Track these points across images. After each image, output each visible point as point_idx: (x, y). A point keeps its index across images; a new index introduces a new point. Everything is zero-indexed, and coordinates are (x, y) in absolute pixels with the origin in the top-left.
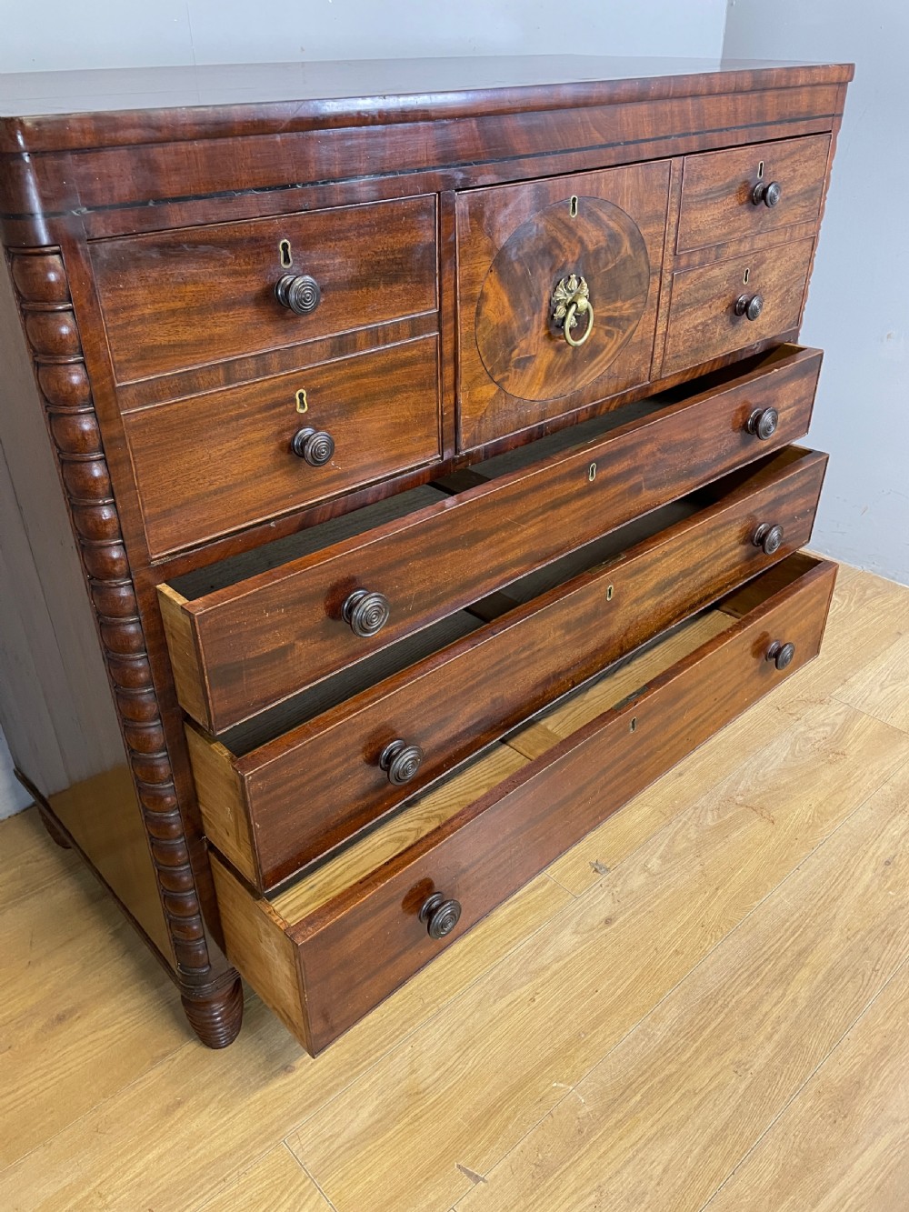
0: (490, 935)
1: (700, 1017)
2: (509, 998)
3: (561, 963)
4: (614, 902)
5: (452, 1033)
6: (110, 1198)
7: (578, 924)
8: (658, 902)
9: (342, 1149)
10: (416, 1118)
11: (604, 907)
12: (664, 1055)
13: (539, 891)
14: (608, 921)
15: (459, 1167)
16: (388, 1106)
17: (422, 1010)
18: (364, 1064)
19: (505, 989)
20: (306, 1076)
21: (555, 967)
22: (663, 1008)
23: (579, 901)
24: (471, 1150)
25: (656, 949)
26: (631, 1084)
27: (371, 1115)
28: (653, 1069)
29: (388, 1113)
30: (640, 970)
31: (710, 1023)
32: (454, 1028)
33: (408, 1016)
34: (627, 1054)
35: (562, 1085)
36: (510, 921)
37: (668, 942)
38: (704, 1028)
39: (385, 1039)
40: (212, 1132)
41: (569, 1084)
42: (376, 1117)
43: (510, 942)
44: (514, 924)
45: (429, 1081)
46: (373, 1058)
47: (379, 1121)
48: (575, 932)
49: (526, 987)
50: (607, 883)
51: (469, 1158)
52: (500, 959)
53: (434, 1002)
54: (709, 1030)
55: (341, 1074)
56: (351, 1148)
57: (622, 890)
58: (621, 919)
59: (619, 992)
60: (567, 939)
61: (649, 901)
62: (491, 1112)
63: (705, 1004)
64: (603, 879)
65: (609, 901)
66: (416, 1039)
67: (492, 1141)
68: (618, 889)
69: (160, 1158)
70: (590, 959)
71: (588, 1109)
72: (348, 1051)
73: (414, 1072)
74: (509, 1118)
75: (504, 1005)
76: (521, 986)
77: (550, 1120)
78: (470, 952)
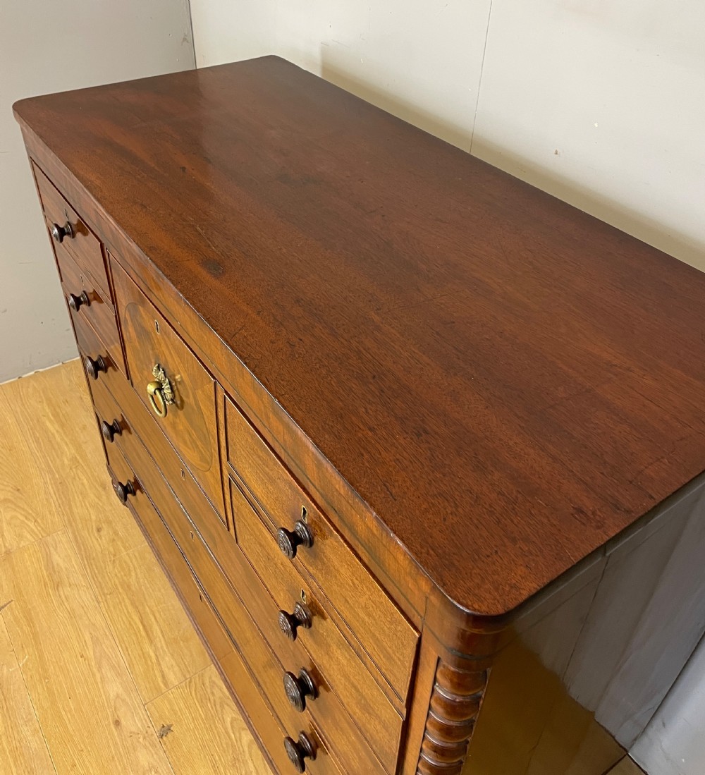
0: (138, 639)
1: (23, 762)
2: (89, 643)
3: (99, 680)
4: (131, 733)
5: (83, 608)
6: (74, 470)
7: (123, 700)
8: (120, 768)
9: (48, 551)
10: (45, 584)
11: (132, 723)
12: (12, 728)
13: (160, 680)
14: (117, 723)
15: (12, 601)
16: (59, 572)
17: (104, 594)
18: (86, 563)
19: (96, 641)
20: (93, 537)
21: (98, 676)
22: (40, 738)
23: (142, 707)
24: (16, 607)
25: (82, 750)
26: (5, 701)
27: (58, 565)
28: (7, 717)
29: (54, 571)
30: (73, 733)
31: (16, 767)
32: (85, 609)
33: (103, 585)
34: (23, 704)
35: (25, 660)
36: (143, 654)
37: (84, 762)
38: (15, 762)
39: (95, 573)
40: (84, 502)
41: (23, 665)
42: (56, 566)
43: (127, 650)
44: (140, 656)
45: (62, 593)
46: (87, 567)
47: (53, 567)
48: (118, 696)
49: (92, 653)
50: (149, 731)
51: (14, 606)
52: (117, 642)
53: (106, 601)
54: (12, 764)
55: (85, 552)
56: (47, 555)
57: (139, 742)
58: (116, 734)
59: (63, 713)
60: (114, 688)
61: (122, 760)
62: (30, 621)
63: (29, 770)
64: (154, 732)
65: (134, 729)
66: (88, 588)
67: (15, 618)
68: (141, 740)
69: (83, 484)
70: (94, 700)
71: (5, 671)
72: (97, 555)
73: (70, 585)
74: (22, 628)
75: (87, 639)
76: (94, 651)
77: (10, 650)
78: (130, 624)
